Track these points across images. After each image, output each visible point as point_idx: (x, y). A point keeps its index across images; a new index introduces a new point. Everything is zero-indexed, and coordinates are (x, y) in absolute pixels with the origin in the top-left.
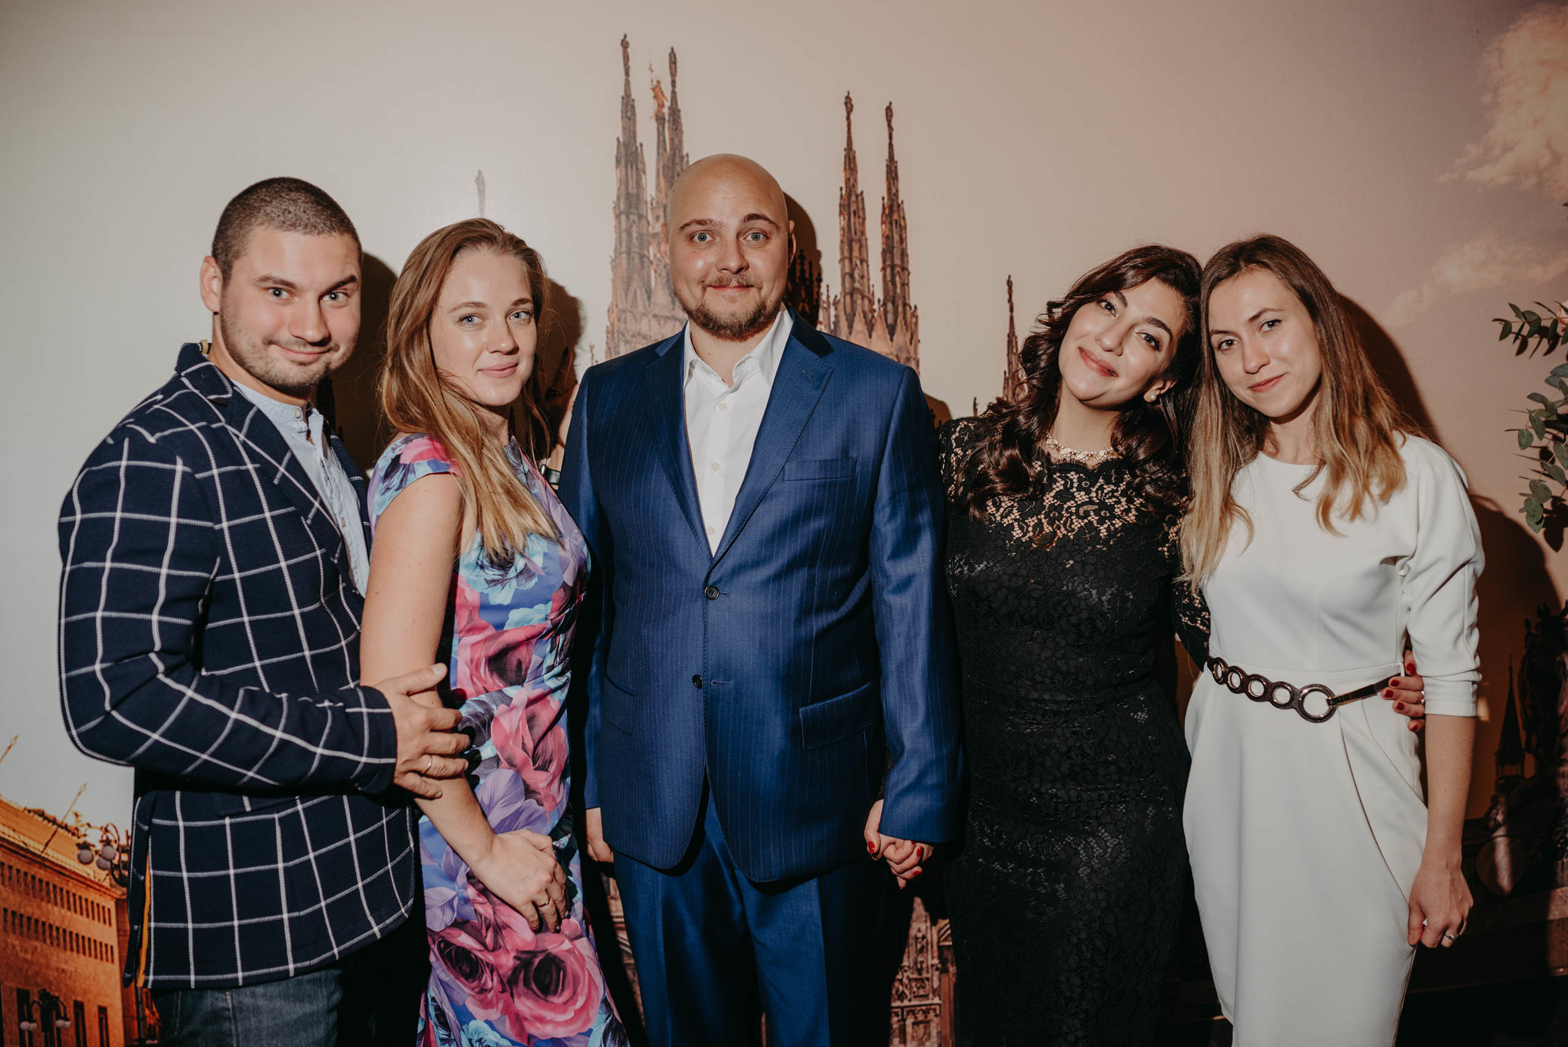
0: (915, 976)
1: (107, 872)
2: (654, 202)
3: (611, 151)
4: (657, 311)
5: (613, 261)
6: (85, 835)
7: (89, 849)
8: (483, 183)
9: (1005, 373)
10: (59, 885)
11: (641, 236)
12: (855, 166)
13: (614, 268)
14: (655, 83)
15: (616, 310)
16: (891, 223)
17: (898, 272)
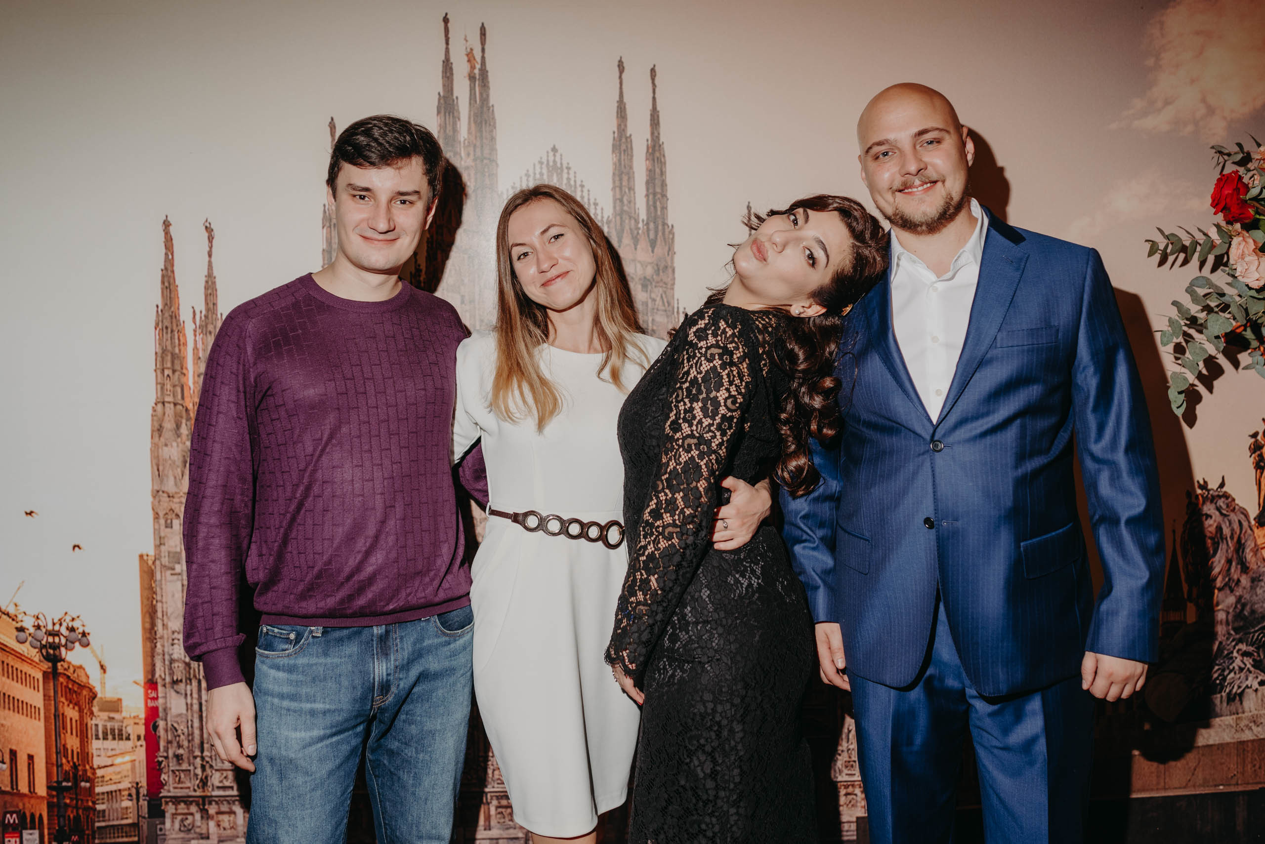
1: (37, 650)
2: (466, 142)
4: (469, 228)
6: (22, 621)
7: (25, 632)
8: (334, 126)
12: (626, 115)
14: (469, 50)
16: (654, 160)
17: (659, 198)
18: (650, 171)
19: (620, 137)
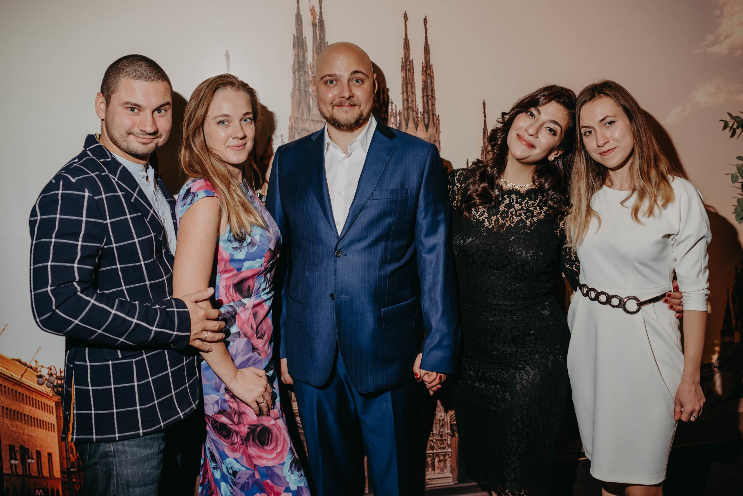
0: (439, 438)
1: (51, 389)
2: (312, 65)
3: (291, 41)
4: (313, 118)
5: (292, 94)
6: (40, 371)
7: (42, 378)
8: (229, 56)
9: (482, 147)
10: (28, 395)
11: (305, 82)
12: (409, 47)
13: (292, 98)
14: (312, 7)
15: (293, 118)
16: (426, 75)
17: (430, 99)
18: (425, 82)
19: (406, 61)
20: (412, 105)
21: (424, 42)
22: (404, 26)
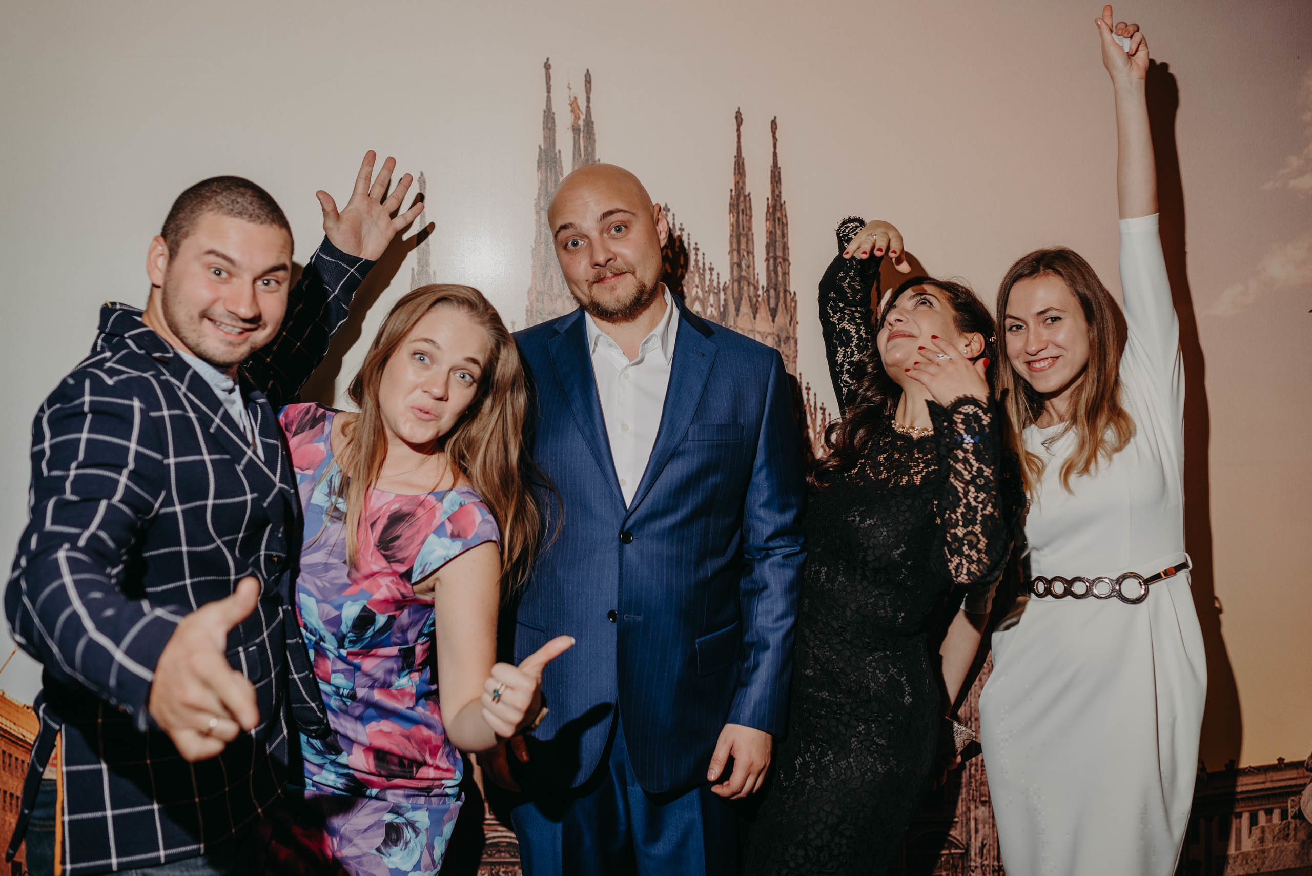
3: (534, 156)
5: (534, 249)
8: (424, 182)
12: (744, 171)
13: (534, 257)
14: (572, 99)
15: (534, 293)
16: (775, 221)
17: (780, 263)
18: (771, 232)
19: (738, 196)
20: (748, 273)
21: (771, 163)
22: (736, 134)
